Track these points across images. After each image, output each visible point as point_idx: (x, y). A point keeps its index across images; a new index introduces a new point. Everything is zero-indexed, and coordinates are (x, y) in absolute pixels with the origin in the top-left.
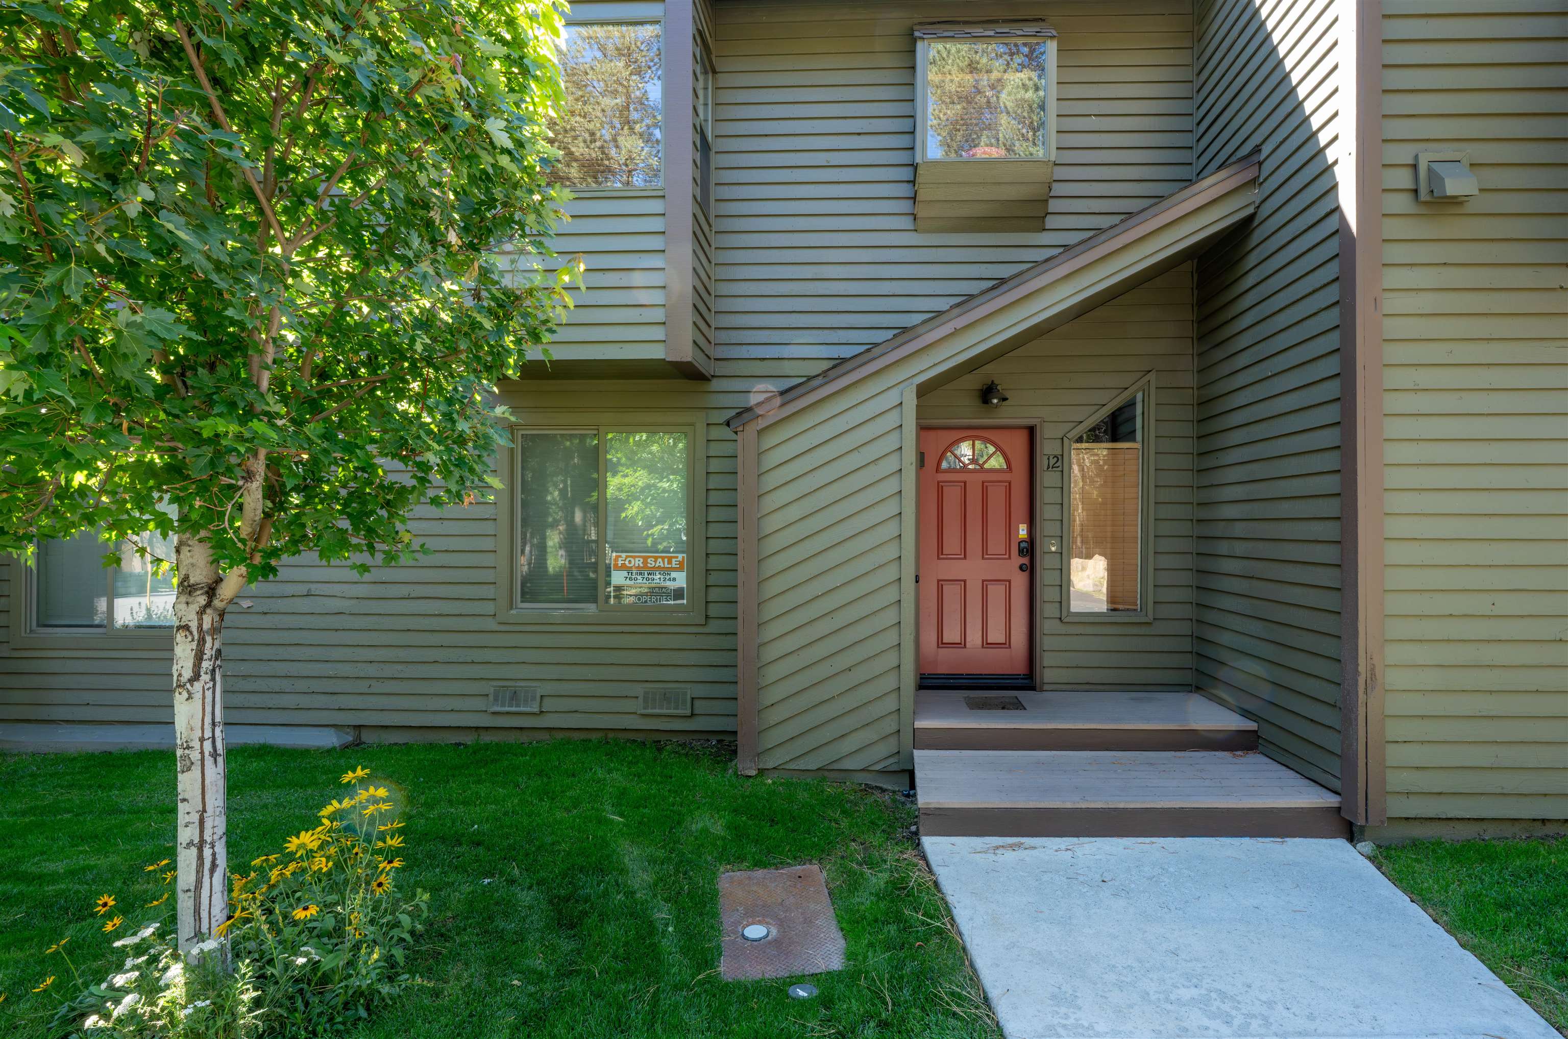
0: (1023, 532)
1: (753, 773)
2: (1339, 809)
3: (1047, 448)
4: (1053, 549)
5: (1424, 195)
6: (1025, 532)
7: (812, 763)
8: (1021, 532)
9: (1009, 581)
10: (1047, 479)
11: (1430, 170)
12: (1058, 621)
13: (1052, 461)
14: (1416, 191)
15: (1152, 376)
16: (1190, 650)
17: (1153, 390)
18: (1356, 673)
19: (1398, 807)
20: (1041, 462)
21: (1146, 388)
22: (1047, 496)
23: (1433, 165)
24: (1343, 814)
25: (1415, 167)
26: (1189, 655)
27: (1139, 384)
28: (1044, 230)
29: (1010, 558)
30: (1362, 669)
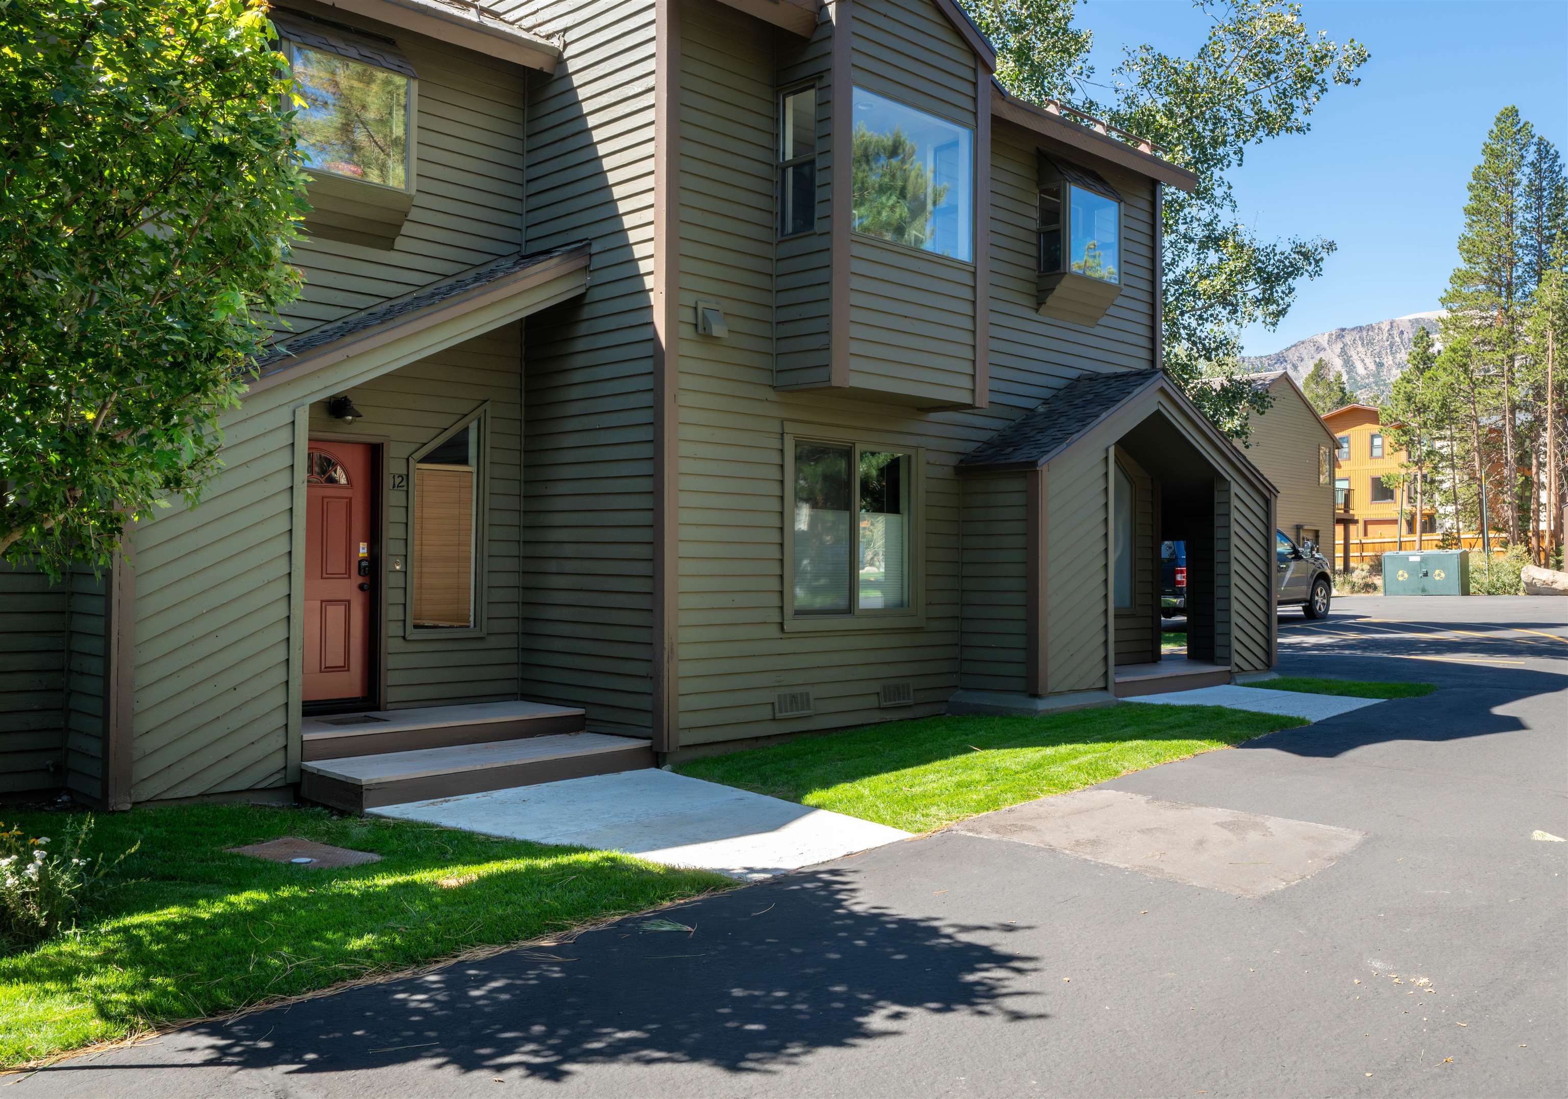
0: (363, 550)
1: (128, 806)
2: (651, 747)
3: (393, 466)
4: (398, 568)
5: (700, 328)
6: (365, 550)
7: (192, 790)
8: (361, 551)
9: (349, 601)
10: (392, 498)
11: (703, 314)
12: (401, 640)
13: (398, 480)
14: (696, 325)
15: (487, 406)
16: (516, 661)
17: (488, 420)
18: (663, 648)
19: (687, 739)
20: (388, 482)
21: (483, 415)
22: (392, 515)
23: (706, 311)
24: (654, 750)
25: (696, 309)
26: (515, 666)
27: (476, 413)
28: (392, 249)
29: (350, 577)
30: (666, 645)
